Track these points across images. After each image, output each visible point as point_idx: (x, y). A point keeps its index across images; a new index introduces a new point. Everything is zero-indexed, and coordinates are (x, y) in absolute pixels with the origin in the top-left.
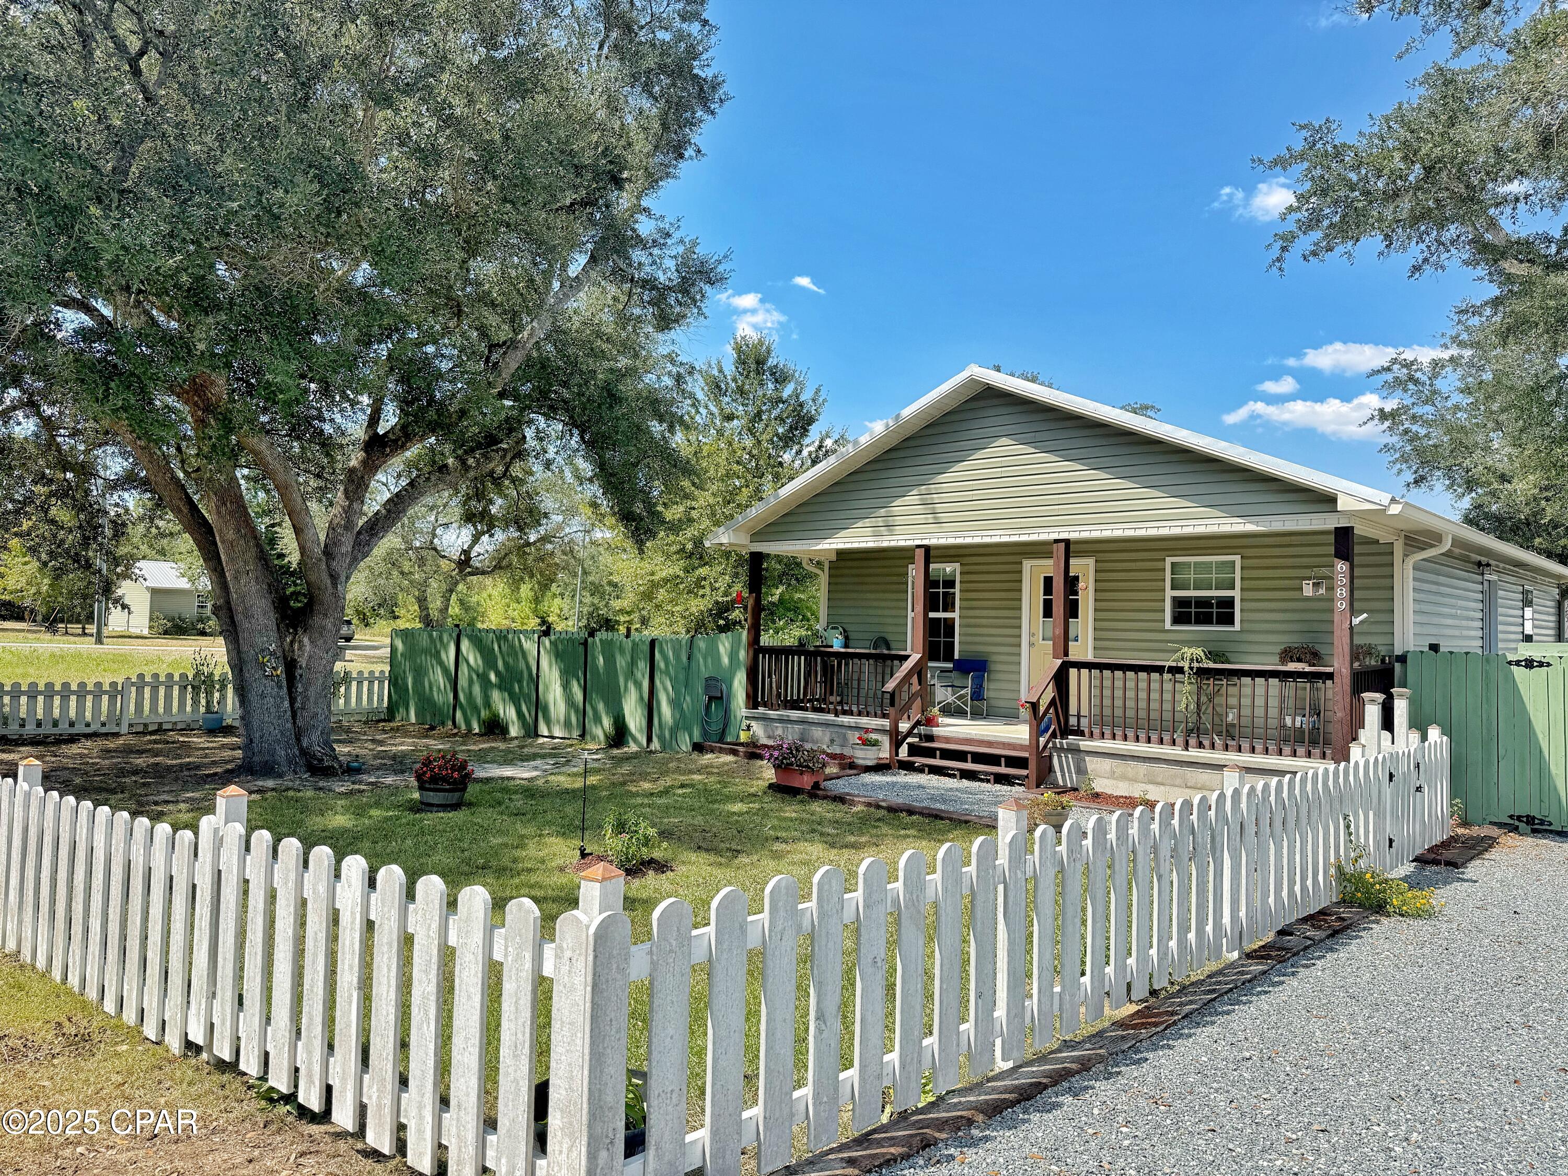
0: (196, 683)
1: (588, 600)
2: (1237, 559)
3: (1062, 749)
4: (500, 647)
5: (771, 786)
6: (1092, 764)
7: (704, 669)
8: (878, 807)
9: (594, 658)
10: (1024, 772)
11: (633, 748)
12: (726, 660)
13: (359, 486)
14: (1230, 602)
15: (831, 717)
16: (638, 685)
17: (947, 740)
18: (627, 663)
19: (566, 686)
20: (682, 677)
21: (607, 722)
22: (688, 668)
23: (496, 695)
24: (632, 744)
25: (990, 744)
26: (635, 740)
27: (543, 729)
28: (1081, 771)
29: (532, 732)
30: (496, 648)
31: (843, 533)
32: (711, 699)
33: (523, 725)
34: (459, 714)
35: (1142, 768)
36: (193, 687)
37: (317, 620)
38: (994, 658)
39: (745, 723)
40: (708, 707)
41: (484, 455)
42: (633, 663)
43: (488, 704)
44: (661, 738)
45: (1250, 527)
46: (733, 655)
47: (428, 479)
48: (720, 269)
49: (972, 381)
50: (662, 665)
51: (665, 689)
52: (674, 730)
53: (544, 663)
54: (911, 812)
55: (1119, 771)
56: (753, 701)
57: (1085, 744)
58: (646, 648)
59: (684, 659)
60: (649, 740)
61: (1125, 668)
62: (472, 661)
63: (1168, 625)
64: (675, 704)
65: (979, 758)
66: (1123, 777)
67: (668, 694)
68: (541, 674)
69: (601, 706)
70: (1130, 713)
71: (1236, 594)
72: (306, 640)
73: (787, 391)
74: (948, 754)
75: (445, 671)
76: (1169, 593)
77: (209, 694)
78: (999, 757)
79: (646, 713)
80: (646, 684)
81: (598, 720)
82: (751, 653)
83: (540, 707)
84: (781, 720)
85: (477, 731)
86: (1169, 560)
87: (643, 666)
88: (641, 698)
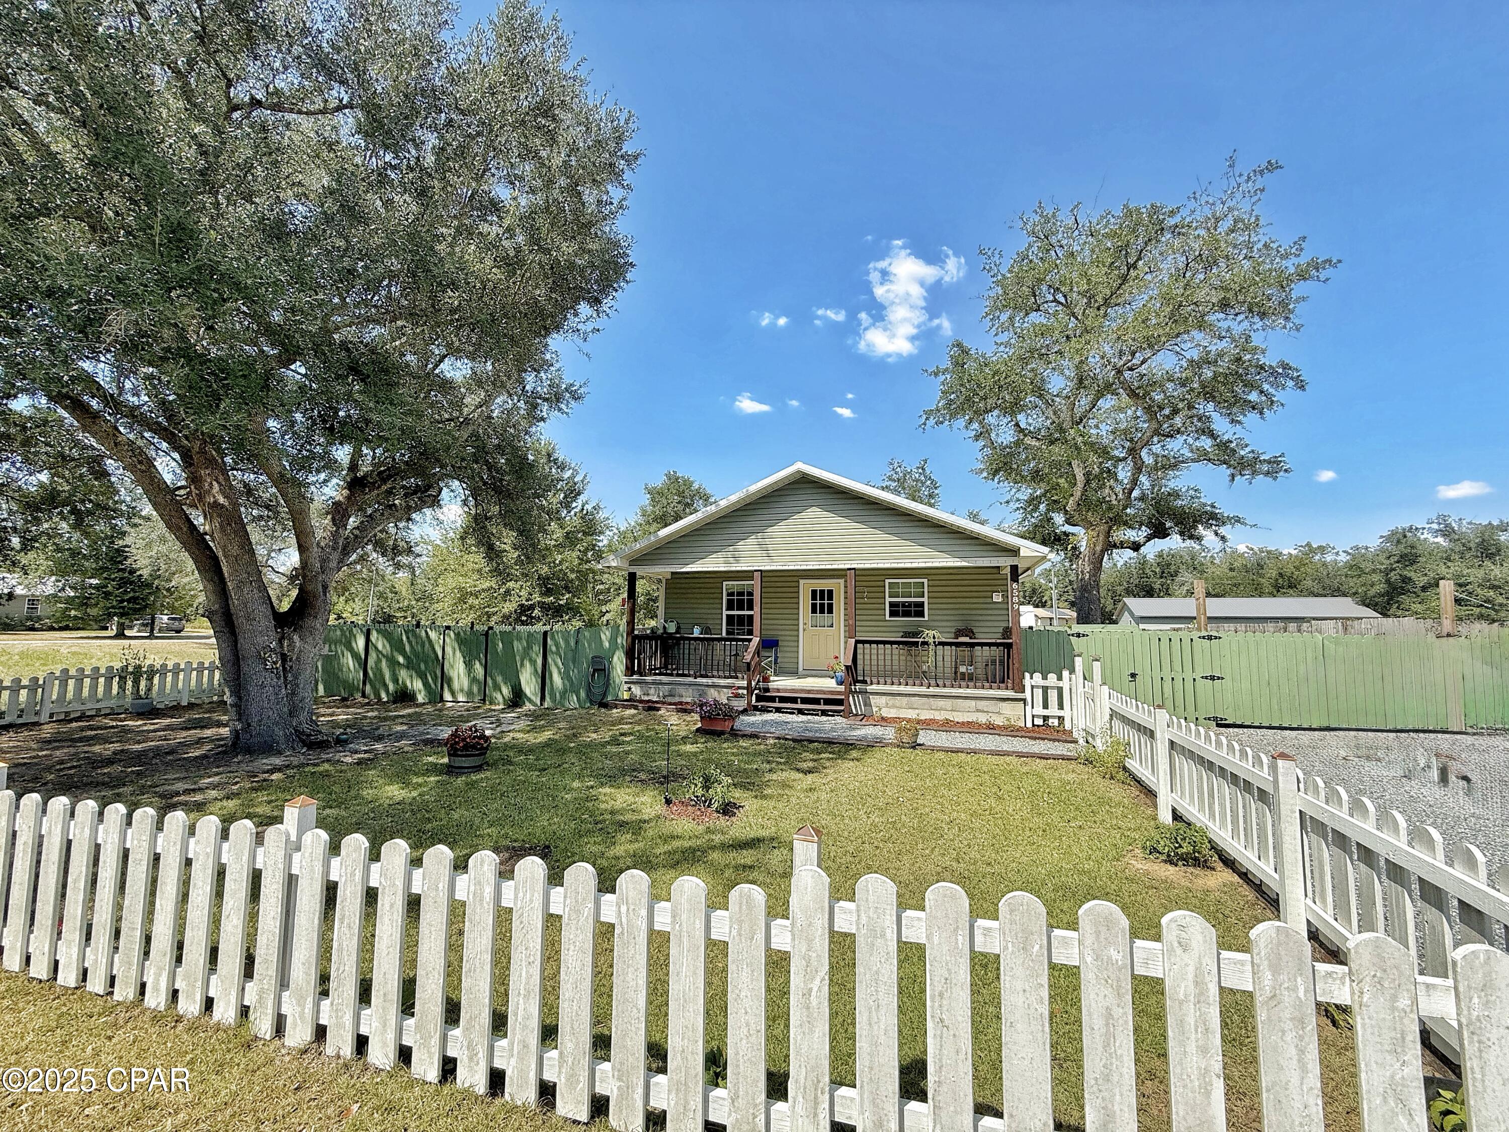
0: (123, 675)
1: (376, 602)
2: (925, 581)
3: (856, 692)
4: (408, 638)
5: (698, 730)
6: (874, 700)
7: (588, 650)
8: (786, 739)
9: (495, 645)
10: (842, 708)
11: (528, 706)
12: (607, 644)
13: (343, 516)
14: (922, 605)
15: (691, 679)
16: (533, 662)
17: (778, 690)
18: (524, 649)
19: (469, 665)
20: (570, 655)
21: (506, 691)
22: (575, 651)
23: (403, 674)
24: (527, 703)
25: (809, 692)
26: (530, 700)
27: (447, 696)
28: (867, 704)
29: (436, 698)
30: (404, 638)
31: (701, 561)
32: (595, 670)
33: (430, 693)
34: (368, 688)
35: (905, 700)
36: (120, 677)
37: (309, 622)
38: (780, 638)
39: (626, 687)
40: (593, 675)
41: (420, 499)
42: (529, 647)
43: (395, 680)
44: (553, 699)
45: (964, 564)
46: (613, 640)
47: (382, 514)
48: (582, 390)
49: (799, 472)
50: (554, 648)
51: (556, 665)
52: (564, 693)
53: (448, 650)
54: (811, 741)
55: (890, 703)
56: (630, 671)
57: (870, 688)
58: (540, 638)
59: (572, 644)
60: (543, 698)
61: (870, 642)
62: (380, 647)
63: (887, 618)
64: (565, 676)
65: (805, 701)
66: (894, 706)
67: (558, 668)
68: (447, 656)
69: (499, 679)
70: (881, 668)
71: (925, 600)
72: (296, 638)
73: (567, 474)
74: (783, 700)
75: (355, 655)
76: (888, 600)
77: (136, 683)
78: (796, 698)
79: (540, 680)
80: (539, 661)
81: (497, 688)
82: (630, 639)
83: (446, 679)
84: (654, 683)
85: (385, 699)
86: (887, 581)
87: (537, 649)
88: (536, 670)
